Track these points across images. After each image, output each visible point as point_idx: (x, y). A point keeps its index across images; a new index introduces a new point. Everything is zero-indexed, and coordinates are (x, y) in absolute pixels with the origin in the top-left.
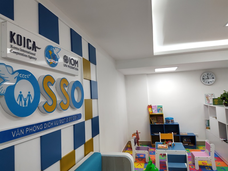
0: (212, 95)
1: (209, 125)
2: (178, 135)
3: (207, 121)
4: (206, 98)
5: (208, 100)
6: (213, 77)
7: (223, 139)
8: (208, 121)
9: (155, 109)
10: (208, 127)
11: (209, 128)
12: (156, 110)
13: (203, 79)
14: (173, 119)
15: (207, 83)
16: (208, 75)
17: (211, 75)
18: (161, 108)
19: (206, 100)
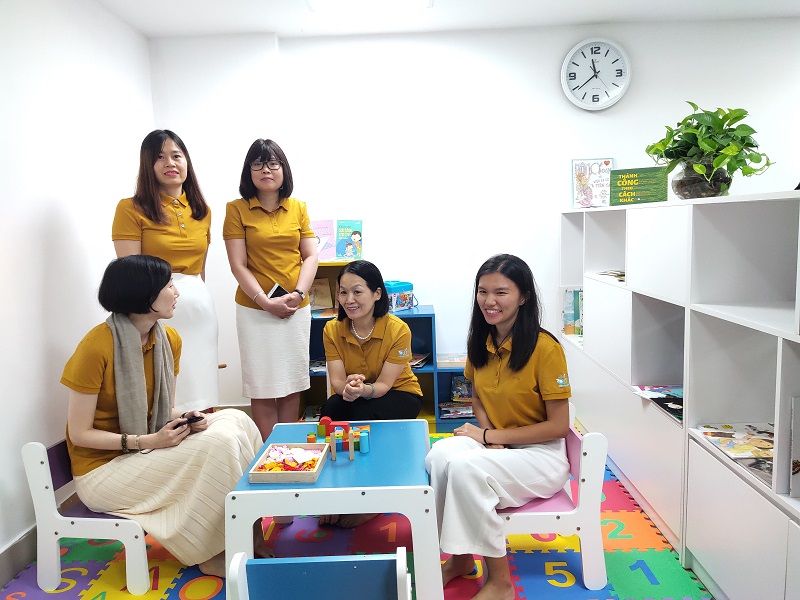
0: (607, 163)
1: (577, 316)
2: (428, 369)
3: (572, 295)
4: (575, 182)
5: (585, 190)
6: (618, 66)
7: (649, 394)
8: (577, 294)
9: (324, 240)
10: (570, 322)
11: (580, 332)
12: (327, 246)
13: (572, 76)
14: (410, 287)
15: (589, 98)
16: (595, 56)
17: (612, 56)
18: (355, 233)
19: (576, 192)
